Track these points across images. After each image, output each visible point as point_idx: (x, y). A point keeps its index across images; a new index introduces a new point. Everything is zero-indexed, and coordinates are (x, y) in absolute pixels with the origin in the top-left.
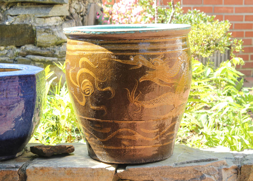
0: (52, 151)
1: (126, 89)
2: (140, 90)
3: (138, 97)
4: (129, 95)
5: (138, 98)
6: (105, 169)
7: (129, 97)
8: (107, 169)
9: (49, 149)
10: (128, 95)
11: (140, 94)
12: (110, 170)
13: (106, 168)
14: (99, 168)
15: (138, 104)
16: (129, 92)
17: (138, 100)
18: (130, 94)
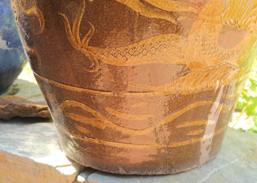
0: (8, 111)
1: (62, 14)
2: (90, 21)
3: (88, 37)
4: (68, 29)
5: (88, 41)
6: (55, 168)
7: (69, 35)
8: (58, 171)
9: (4, 107)
10: (66, 30)
11: (92, 30)
12: (63, 174)
13: (57, 167)
14: (45, 164)
15: (90, 52)
16: (68, 22)
17: (89, 45)
18: (70, 28)
